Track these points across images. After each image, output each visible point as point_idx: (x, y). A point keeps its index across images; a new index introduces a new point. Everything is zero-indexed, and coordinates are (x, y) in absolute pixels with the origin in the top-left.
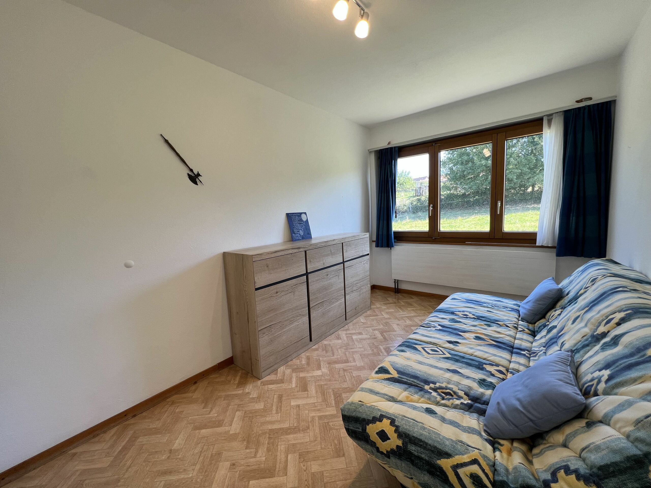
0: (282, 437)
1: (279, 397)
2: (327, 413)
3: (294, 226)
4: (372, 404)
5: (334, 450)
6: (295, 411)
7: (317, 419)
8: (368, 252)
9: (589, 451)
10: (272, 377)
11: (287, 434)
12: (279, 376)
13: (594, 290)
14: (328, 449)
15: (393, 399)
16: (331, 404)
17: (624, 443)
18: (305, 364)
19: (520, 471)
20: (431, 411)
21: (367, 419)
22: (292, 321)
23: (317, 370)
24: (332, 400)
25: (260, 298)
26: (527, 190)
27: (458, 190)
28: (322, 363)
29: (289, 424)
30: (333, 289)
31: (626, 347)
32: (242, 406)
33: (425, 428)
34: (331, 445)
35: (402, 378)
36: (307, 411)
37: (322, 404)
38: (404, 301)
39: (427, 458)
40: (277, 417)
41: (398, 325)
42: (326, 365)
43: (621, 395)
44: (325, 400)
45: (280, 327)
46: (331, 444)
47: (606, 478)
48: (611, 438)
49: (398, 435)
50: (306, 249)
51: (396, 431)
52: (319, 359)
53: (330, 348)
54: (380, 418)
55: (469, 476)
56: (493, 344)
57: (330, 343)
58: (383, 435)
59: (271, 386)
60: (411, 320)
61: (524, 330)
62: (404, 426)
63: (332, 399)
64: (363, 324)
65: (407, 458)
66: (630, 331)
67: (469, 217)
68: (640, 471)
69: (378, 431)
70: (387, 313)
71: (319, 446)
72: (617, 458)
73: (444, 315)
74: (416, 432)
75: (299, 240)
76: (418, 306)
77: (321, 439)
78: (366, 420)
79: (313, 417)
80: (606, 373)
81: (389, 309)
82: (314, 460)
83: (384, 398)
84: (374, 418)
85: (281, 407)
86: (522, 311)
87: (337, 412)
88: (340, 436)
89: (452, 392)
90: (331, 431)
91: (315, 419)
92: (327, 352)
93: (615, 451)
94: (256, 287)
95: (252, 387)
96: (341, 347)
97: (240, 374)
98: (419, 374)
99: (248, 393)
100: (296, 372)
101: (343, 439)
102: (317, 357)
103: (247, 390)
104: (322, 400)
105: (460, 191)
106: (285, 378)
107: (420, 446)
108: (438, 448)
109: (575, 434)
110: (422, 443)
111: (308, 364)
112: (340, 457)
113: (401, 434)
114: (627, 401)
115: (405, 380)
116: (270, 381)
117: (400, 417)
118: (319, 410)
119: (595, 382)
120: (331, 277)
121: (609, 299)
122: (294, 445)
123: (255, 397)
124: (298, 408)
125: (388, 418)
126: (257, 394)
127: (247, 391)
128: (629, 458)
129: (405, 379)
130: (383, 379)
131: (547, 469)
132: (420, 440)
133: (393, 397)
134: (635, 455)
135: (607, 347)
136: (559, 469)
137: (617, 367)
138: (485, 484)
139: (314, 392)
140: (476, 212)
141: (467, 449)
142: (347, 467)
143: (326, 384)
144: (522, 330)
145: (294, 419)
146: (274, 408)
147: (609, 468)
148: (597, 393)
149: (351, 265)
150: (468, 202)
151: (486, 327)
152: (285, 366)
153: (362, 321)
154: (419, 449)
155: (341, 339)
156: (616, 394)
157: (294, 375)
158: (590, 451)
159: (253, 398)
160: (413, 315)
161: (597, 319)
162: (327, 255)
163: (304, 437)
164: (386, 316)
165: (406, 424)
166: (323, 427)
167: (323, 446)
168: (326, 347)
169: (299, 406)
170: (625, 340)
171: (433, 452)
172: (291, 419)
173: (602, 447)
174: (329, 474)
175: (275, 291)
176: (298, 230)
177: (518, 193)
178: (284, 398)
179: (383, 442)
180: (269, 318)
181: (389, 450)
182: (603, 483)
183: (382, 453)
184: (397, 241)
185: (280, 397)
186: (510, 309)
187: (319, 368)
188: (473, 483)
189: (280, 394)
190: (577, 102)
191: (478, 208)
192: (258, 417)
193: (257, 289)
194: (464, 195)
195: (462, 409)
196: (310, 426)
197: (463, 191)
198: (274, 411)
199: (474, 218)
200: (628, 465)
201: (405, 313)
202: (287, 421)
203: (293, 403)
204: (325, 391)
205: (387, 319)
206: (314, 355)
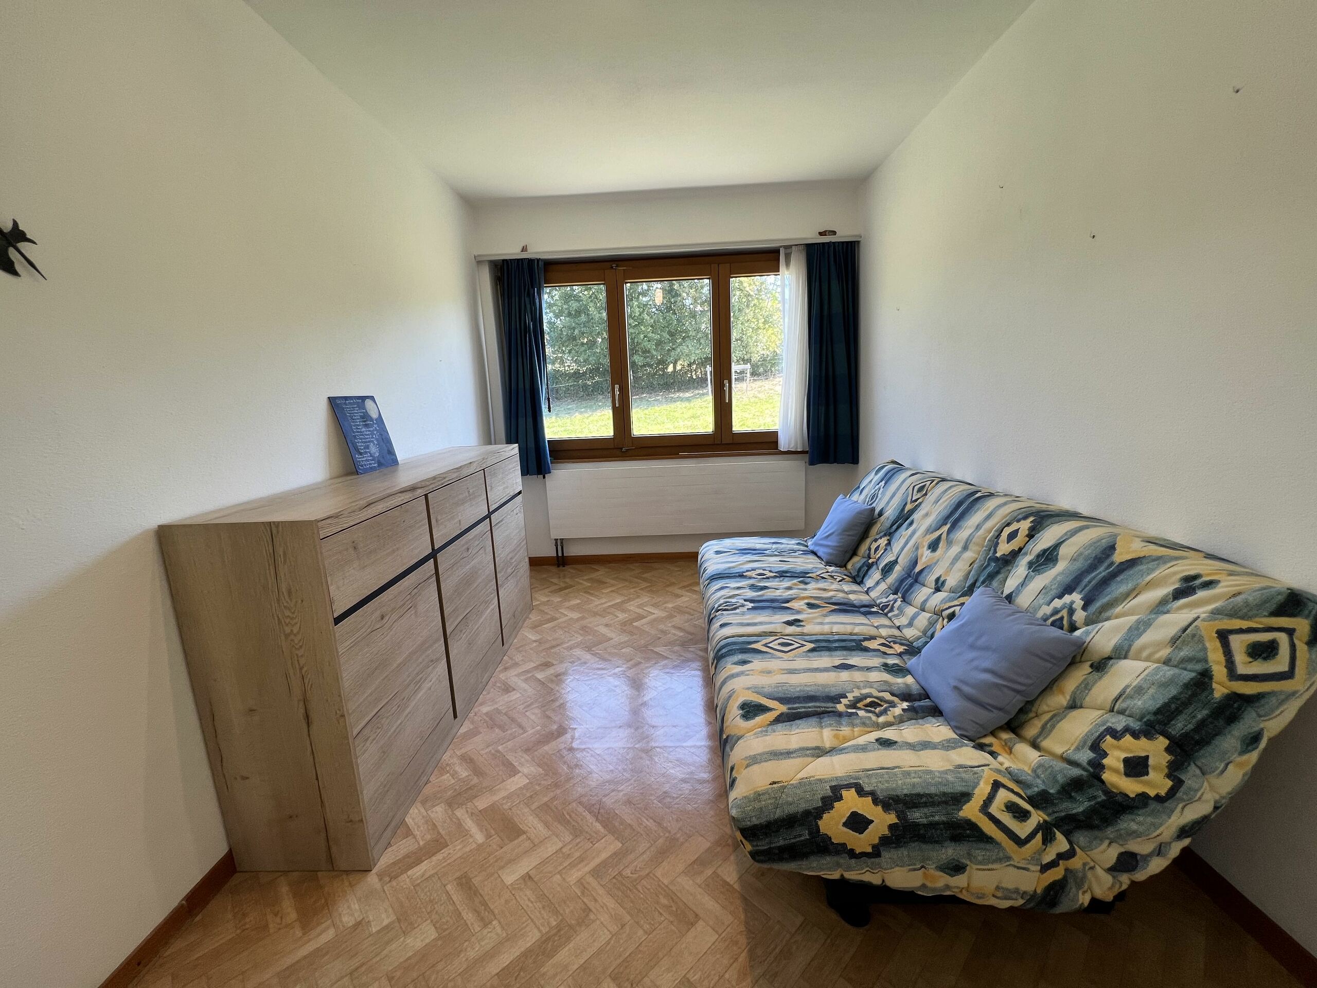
0: (543, 970)
1: (460, 884)
2: (604, 855)
3: (354, 432)
4: (800, 776)
5: (671, 919)
6: (528, 892)
7: (590, 879)
8: (520, 488)
9: (1126, 698)
10: (401, 848)
11: (550, 955)
12: (422, 835)
13: (937, 502)
14: (662, 926)
15: (820, 752)
16: (596, 833)
17: (1169, 672)
18: (470, 777)
19: (1051, 766)
20: (885, 741)
21: (814, 809)
22: (419, 682)
23: (511, 776)
24: (592, 823)
25: (348, 643)
26: (667, 369)
27: (566, 365)
28: (511, 757)
29: (536, 931)
30: (480, 580)
31: (1073, 560)
32: (363, 969)
33: (908, 774)
34: (661, 914)
35: (796, 708)
36: (558, 876)
37: (579, 843)
38: (585, 578)
39: (944, 818)
40: (492, 934)
41: (607, 625)
42: (522, 757)
43: (1117, 617)
44: (577, 832)
45: (398, 707)
46: (659, 912)
47: (1171, 720)
48: (1145, 673)
49: (883, 807)
50: (427, 489)
51: (876, 801)
52: (498, 751)
53: (505, 716)
54: (835, 794)
55: (1005, 809)
56: (835, 609)
57: (496, 706)
58: (857, 822)
59: (417, 872)
60: (624, 611)
61: (844, 579)
62: (882, 787)
63: (591, 821)
64: (538, 643)
65: (912, 837)
66: (1062, 540)
67: (592, 414)
68: (1204, 695)
69: (844, 820)
70: (571, 608)
71: (640, 932)
72: (1173, 691)
73: (734, 582)
74: (903, 786)
75: (372, 469)
76: (616, 582)
77: (631, 915)
78: (813, 811)
79: (580, 882)
80: (1076, 598)
81: (569, 601)
82: (652, 968)
83: (807, 756)
84: (824, 799)
85: (484, 904)
86: (821, 551)
87: (622, 843)
88: (663, 886)
89: (876, 700)
90: (640, 888)
91: (588, 883)
92: (502, 728)
93: (1164, 685)
94: (336, 615)
95: (359, 900)
96: (528, 706)
97: (284, 889)
98: (811, 691)
99: (358, 924)
100: (460, 805)
101: (671, 887)
102: (490, 748)
103: (345, 919)
104: (571, 833)
105: (569, 366)
106: (443, 833)
107: (925, 805)
108: (949, 793)
109: (1086, 686)
110: (924, 799)
111: (478, 772)
112: (693, 924)
113: (887, 803)
114: (1138, 622)
115: (803, 710)
116: (404, 858)
117: (861, 775)
118: (581, 859)
119: (1064, 613)
120: (474, 552)
121: (978, 509)
122: (583, 968)
123: (393, 922)
124: (529, 883)
125: (848, 786)
126: (390, 910)
127: (348, 920)
128: (1186, 686)
129: (801, 708)
130: (769, 725)
131: (1079, 745)
132: (919, 795)
133: (817, 748)
134: (1192, 679)
135: (1043, 567)
136: (1101, 737)
137: (1086, 586)
138: (1025, 809)
139: (540, 826)
140: (600, 404)
141: (976, 773)
142: (720, 935)
143: (554, 798)
144: (841, 578)
145: (540, 912)
146: (469, 917)
147: (1170, 707)
148: (1075, 626)
149: (500, 519)
150: (585, 387)
151: (802, 586)
152: (418, 804)
153: (534, 638)
154: (926, 810)
155: (514, 690)
156: (1108, 619)
157: (460, 813)
158: (1131, 697)
159: (387, 928)
160: (618, 601)
161: (984, 536)
162: (463, 502)
163: (593, 935)
164: (575, 615)
165: (880, 782)
166: (619, 889)
167: (647, 927)
168: (491, 719)
169: (530, 877)
170: (1065, 551)
171: (946, 803)
172: (532, 917)
173: (1145, 686)
174: (700, 973)
175: (378, 614)
176: (366, 442)
177: (655, 374)
178: (476, 881)
179: (861, 833)
180: (371, 694)
181: (876, 841)
182: (1170, 728)
183: (864, 854)
184: (555, 459)
185: (465, 883)
186: (801, 552)
187: (513, 771)
188: (1014, 817)
189: (458, 874)
190: (821, 234)
191: (601, 397)
192: (440, 966)
193: (338, 620)
194: (576, 375)
195: (911, 719)
196: (589, 905)
197: (574, 366)
198: (472, 924)
199: (601, 416)
200: (1190, 693)
201: (603, 601)
202: (527, 925)
203: (510, 877)
204: (565, 813)
205: (578, 620)
206: (478, 746)
